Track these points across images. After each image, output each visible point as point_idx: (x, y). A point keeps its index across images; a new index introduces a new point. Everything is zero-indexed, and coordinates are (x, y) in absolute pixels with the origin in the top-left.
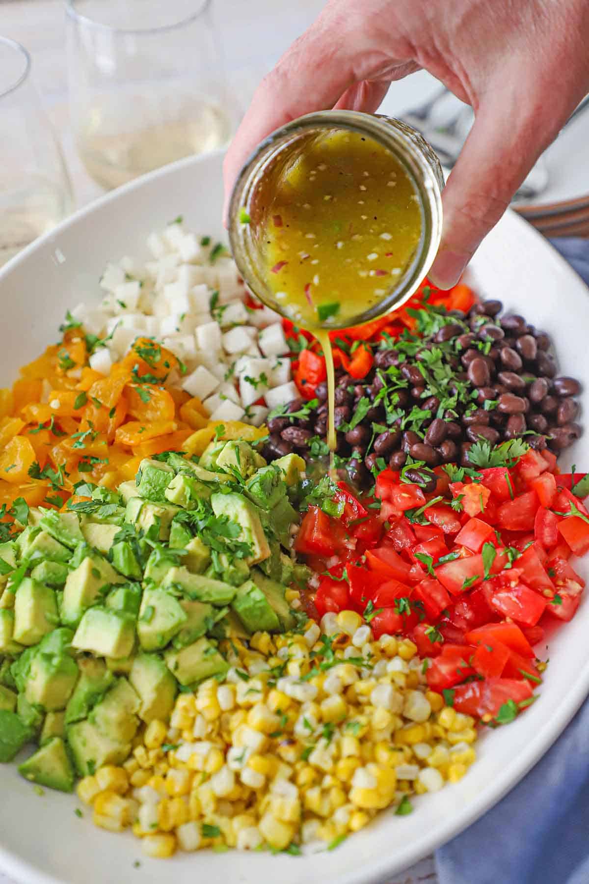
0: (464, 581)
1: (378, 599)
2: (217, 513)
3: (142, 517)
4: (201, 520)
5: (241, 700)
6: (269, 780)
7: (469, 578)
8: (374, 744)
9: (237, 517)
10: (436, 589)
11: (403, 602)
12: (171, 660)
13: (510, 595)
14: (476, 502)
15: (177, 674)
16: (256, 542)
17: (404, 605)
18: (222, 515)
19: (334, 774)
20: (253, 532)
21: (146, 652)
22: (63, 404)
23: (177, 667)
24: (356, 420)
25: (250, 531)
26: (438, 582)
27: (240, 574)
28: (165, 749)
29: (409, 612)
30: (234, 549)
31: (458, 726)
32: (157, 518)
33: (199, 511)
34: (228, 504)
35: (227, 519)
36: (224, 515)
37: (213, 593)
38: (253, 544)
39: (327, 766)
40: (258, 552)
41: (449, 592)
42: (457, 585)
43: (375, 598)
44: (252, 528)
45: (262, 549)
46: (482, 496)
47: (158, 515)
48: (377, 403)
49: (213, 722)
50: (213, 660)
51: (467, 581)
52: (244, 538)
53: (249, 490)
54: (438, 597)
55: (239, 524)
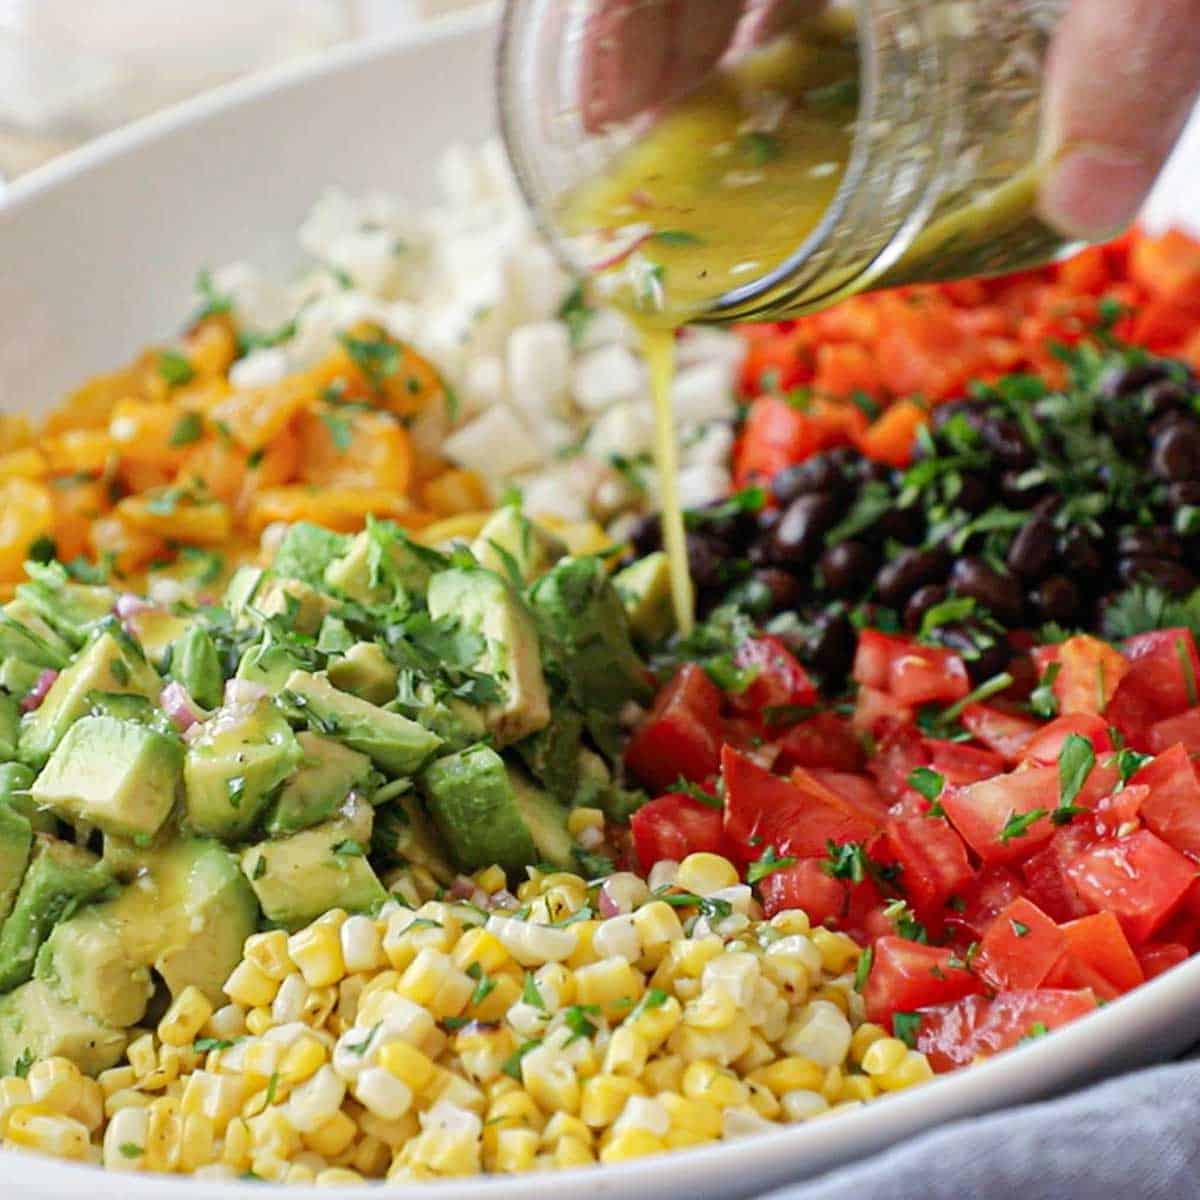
0: (1008, 819)
1: (791, 844)
2: (436, 610)
3: (259, 600)
4: (396, 623)
5: (393, 944)
6: (421, 1103)
7: (1019, 813)
8: (686, 1065)
9: (480, 618)
10: (939, 840)
11: (848, 850)
12: (251, 857)
13: (1113, 853)
14: (1089, 686)
15: (257, 886)
16: (513, 674)
17: (850, 858)
18: (446, 616)
19: (576, 1113)
20: (512, 653)
21: (198, 836)
22: (144, 433)
23: (260, 872)
24: (848, 529)
25: (503, 649)
26: (946, 824)
27: (457, 726)
28: (202, 1046)
29: (858, 876)
30: (457, 680)
31: (903, 1072)
32: (292, 602)
33: (397, 609)
34: (464, 593)
35: (457, 626)
36: (452, 617)
37: (378, 732)
38: (504, 675)
39: (562, 1086)
40: (513, 696)
41: (967, 846)
42: (988, 829)
43: (784, 841)
44: (511, 644)
45: (525, 694)
46: (1104, 672)
47: (297, 595)
48: (907, 498)
49: (322, 990)
50: (350, 869)
51: (1015, 820)
52: (487, 665)
53: (533, 599)
54: (939, 853)
55: (482, 635)
